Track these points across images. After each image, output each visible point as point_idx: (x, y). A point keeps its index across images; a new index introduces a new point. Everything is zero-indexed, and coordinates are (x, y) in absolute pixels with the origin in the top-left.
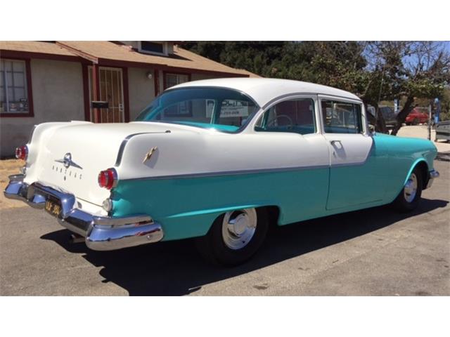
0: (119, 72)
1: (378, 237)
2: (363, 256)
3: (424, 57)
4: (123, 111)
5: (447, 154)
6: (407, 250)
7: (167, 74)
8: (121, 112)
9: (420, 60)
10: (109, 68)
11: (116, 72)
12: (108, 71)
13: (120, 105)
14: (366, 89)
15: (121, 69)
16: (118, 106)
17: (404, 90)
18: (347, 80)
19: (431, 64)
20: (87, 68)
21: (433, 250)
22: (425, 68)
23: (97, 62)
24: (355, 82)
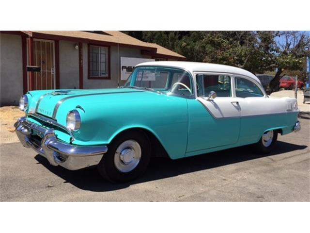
0: (52, 43)
1: (224, 178)
2: (205, 192)
3: (290, 37)
4: (54, 74)
5: (308, 113)
6: (240, 189)
7: (91, 46)
8: (53, 75)
9: (287, 40)
10: (43, 40)
11: (49, 43)
12: (42, 42)
13: (52, 69)
14: (245, 61)
15: (53, 41)
16: (50, 70)
17: (274, 63)
18: (230, 55)
19: (296, 44)
20: (26, 40)
21: (259, 189)
22: (291, 47)
23: (31, 35)
24: (237, 56)
